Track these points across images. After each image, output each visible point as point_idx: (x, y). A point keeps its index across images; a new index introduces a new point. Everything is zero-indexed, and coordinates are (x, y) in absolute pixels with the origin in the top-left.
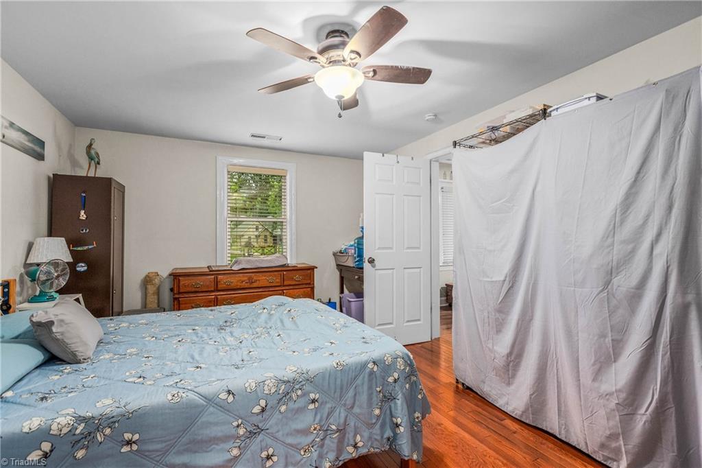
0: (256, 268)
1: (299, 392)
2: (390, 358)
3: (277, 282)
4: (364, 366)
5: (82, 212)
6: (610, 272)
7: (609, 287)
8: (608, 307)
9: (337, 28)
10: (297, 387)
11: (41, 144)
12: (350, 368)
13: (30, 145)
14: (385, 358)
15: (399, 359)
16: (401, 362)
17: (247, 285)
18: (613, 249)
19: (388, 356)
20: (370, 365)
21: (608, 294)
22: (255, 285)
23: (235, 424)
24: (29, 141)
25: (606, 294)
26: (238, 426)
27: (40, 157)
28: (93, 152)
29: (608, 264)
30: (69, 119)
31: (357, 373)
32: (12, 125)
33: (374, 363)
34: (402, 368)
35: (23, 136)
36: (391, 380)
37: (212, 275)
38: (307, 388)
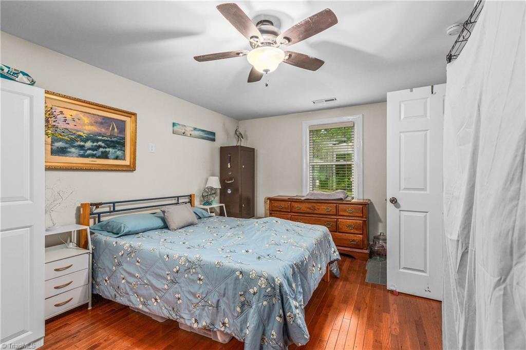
0: (317, 200)
1: (194, 270)
2: (254, 274)
3: (333, 212)
4: (233, 271)
5: (229, 164)
6: (508, 250)
7: (508, 281)
8: (504, 319)
9: (263, 19)
10: (193, 267)
11: (213, 134)
12: (224, 269)
13: (206, 135)
14: (251, 273)
15: (262, 279)
16: (263, 282)
17: (310, 211)
18: (517, 205)
19: (254, 271)
20: (238, 273)
21: (504, 294)
22: (316, 212)
23: (167, 273)
24: (205, 134)
25: (502, 292)
26: (168, 274)
27: (213, 140)
28: (238, 133)
29: (508, 234)
30: (234, 118)
31: (227, 275)
32: (195, 129)
33: (241, 273)
34: (263, 286)
35: (202, 132)
36: (251, 291)
37: (290, 201)
38: (198, 270)
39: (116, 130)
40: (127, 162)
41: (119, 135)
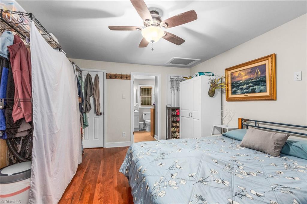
39: (259, 73)
41: (262, 76)
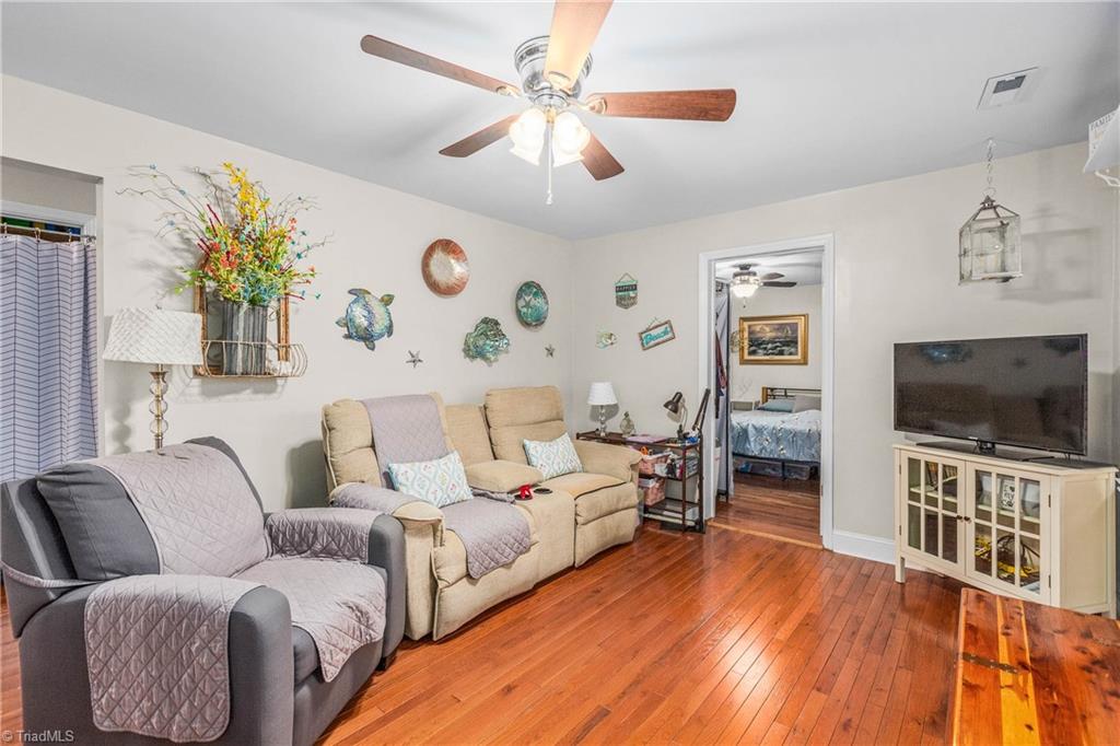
39: (789, 332)
40: (799, 357)
41: (793, 335)
